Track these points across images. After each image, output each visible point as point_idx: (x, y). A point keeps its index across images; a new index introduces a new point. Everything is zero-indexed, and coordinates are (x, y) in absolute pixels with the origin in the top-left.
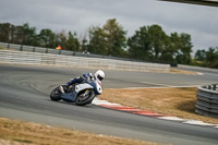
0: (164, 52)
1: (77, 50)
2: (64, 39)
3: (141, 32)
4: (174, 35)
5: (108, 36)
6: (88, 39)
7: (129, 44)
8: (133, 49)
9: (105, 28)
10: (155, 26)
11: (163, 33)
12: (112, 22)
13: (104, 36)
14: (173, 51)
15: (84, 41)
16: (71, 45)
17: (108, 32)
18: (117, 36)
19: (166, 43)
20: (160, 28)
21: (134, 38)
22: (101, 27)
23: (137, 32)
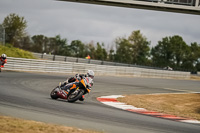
0: (184, 61)
1: (105, 59)
2: (92, 49)
3: (164, 42)
4: (194, 45)
5: (133, 47)
6: (115, 49)
7: (153, 53)
8: (156, 58)
9: (130, 39)
10: (177, 37)
11: (184, 43)
12: (136, 34)
13: (130, 46)
14: (193, 59)
15: (112, 51)
16: (99, 55)
17: (133, 43)
18: (142, 46)
19: (187, 53)
20: (181, 39)
21: (157, 48)
22: (127, 38)
23: (160, 43)
